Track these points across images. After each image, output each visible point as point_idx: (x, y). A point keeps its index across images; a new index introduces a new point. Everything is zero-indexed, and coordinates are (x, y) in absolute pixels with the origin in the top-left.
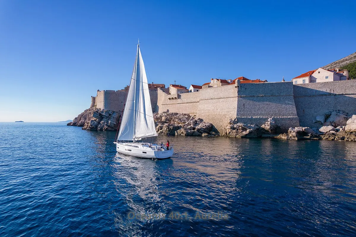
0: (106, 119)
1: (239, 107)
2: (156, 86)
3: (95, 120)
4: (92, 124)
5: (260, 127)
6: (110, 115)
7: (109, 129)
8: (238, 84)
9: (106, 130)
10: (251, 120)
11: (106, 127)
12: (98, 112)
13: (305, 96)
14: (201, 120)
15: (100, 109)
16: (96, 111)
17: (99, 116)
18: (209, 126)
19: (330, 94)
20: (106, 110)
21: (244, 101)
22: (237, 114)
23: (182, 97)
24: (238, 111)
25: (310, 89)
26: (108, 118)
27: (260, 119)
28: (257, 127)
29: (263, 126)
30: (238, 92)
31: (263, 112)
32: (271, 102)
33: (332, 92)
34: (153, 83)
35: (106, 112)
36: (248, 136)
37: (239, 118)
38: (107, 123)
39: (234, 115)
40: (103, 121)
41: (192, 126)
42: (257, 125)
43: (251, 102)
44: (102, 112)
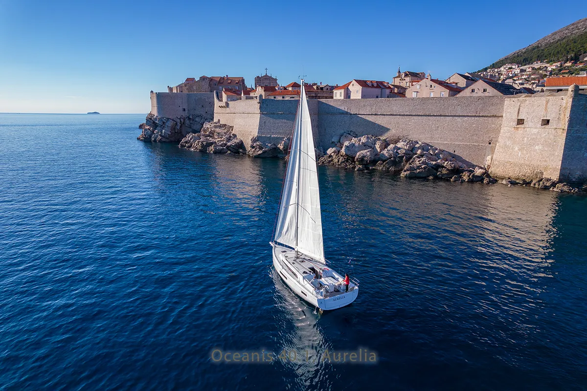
0: (160, 128)
1: (260, 125)
2: (230, 80)
3: (148, 129)
4: (145, 134)
5: (277, 147)
6: (164, 123)
7: (164, 140)
8: (260, 100)
9: (160, 141)
10: (270, 139)
11: (159, 137)
12: (151, 119)
13: (328, 113)
14: (235, 136)
15: (154, 115)
16: (150, 118)
17: (153, 124)
18: (238, 143)
19: (347, 113)
20: (159, 117)
21: (265, 117)
22: (258, 132)
23: (230, 106)
24: (259, 129)
25: (332, 106)
26: (162, 127)
27: (277, 138)
28: (273, 146)
29: (279, 146)
30: (261, 108)
31: (281, 131)
32: (288, 120)
33: (349, 111)
34: (227, 76)
35: (160, 119)
36: (261, 156)
37: (260, 137)
38: (161, 133)
39: (255, 133)
40: (157, 131)
41: (225, 142)
42: (275, 145)
43: (272, 120)
44: (156, 119)
